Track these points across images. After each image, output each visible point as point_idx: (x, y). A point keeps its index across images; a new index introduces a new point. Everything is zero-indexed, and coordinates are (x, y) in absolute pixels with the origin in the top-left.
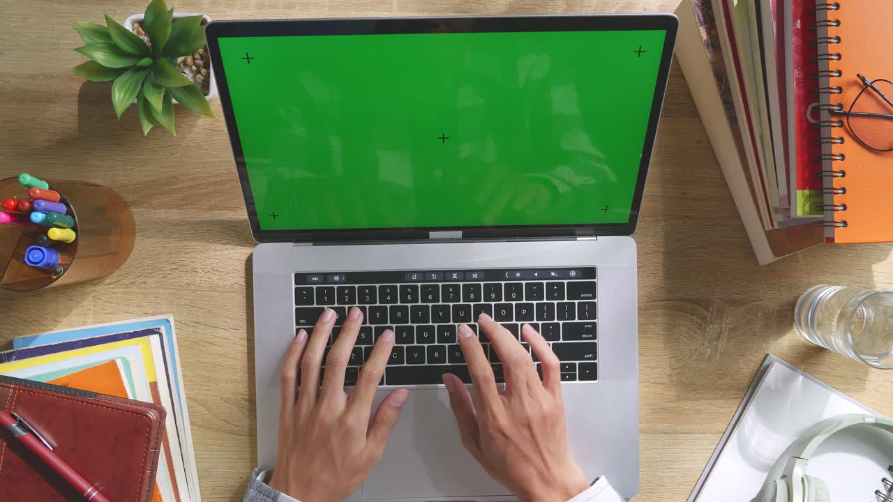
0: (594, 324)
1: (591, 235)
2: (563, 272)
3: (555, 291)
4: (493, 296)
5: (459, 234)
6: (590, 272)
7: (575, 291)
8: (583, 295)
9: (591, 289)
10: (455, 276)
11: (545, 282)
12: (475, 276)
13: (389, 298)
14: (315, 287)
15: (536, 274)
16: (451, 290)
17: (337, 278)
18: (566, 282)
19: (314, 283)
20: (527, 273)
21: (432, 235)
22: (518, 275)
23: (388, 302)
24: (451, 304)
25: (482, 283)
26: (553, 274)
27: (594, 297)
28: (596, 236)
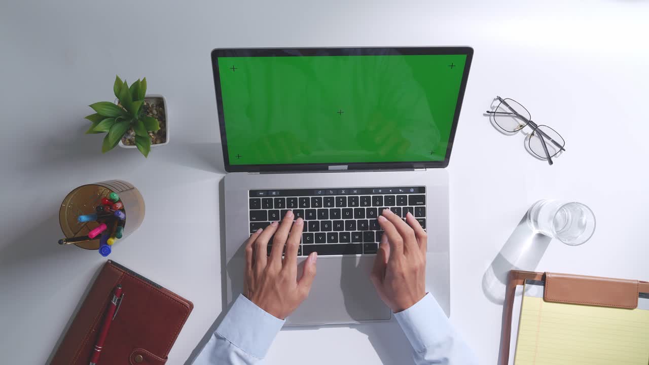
0: (424, 220)
1: (422, 168)
2: (407, 189)
3: (402, 200)
4: (366, 203)
5: (346, 167)
6: (422, 189)
7: (413, 200)
8: (418, 203)
9: (423, 199)
10: (343, 192)
11: (396, 195)
12: (355, 192)
13: (305, 205)
14: (261, 198)
15: (391, 191)
16: (341, 200)
17: (274, 193)
18: (408, 195)
19: (261, 196)
20: (385, 190)
21: (330, 167)
22: (380, 191)
23: (305, 207)
24: (341, 208)
25: (359, 196)
26: (400, 190)
27: (424, 204)
28: (426, 168)
